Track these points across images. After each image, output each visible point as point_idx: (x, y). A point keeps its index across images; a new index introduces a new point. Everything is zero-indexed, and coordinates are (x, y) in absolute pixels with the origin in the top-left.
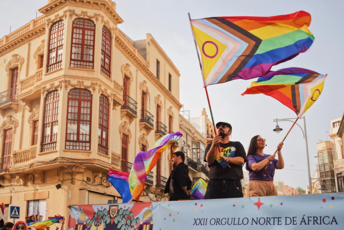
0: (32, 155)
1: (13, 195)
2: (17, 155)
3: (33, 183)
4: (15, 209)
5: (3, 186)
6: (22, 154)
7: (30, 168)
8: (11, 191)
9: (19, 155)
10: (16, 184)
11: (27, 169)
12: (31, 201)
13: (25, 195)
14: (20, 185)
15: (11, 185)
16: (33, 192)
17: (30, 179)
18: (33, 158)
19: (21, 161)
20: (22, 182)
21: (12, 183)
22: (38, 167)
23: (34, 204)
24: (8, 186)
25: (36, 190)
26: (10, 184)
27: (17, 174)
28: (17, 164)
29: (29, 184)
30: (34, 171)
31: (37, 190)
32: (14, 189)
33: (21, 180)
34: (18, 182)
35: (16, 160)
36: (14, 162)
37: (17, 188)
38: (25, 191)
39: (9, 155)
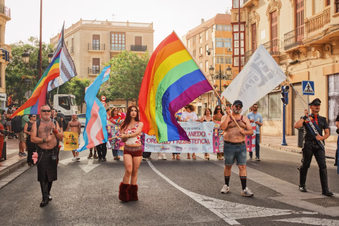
0: (326, 19)
1: (310, 70)
2: (310, 23)
3: (332, 54)
4: (308, 84)
5: (299, 61)
6: (315, 20)
7: (325, 35)
8: (308, 66)
9: (312, 22)
10: (312, 57)
11: (322, 38)
12: (331, 75)
13: (324, 68)
14: (317, 59)
15: (308, 60)
16: (331, 64)
17: (327, 49)
18: (327, 23)
19: (314, 29)
20: (318, 54)
21: (308, 58)
22: (334, 32)
23: (335, 79)
24: (304, 61)
25: (336, 62)
26: (306, 59)
27: (312, 45)
28: (311, 33)
29: (327, 55)
30: (330, 38)
31: (337, 62)
32: (311, 63)
33: (318, 52)
34: (314, 56)
35: (309, 28)
36: (307, 32)
37: (314, 62)
38: (323, 65)
39: (302, 26)
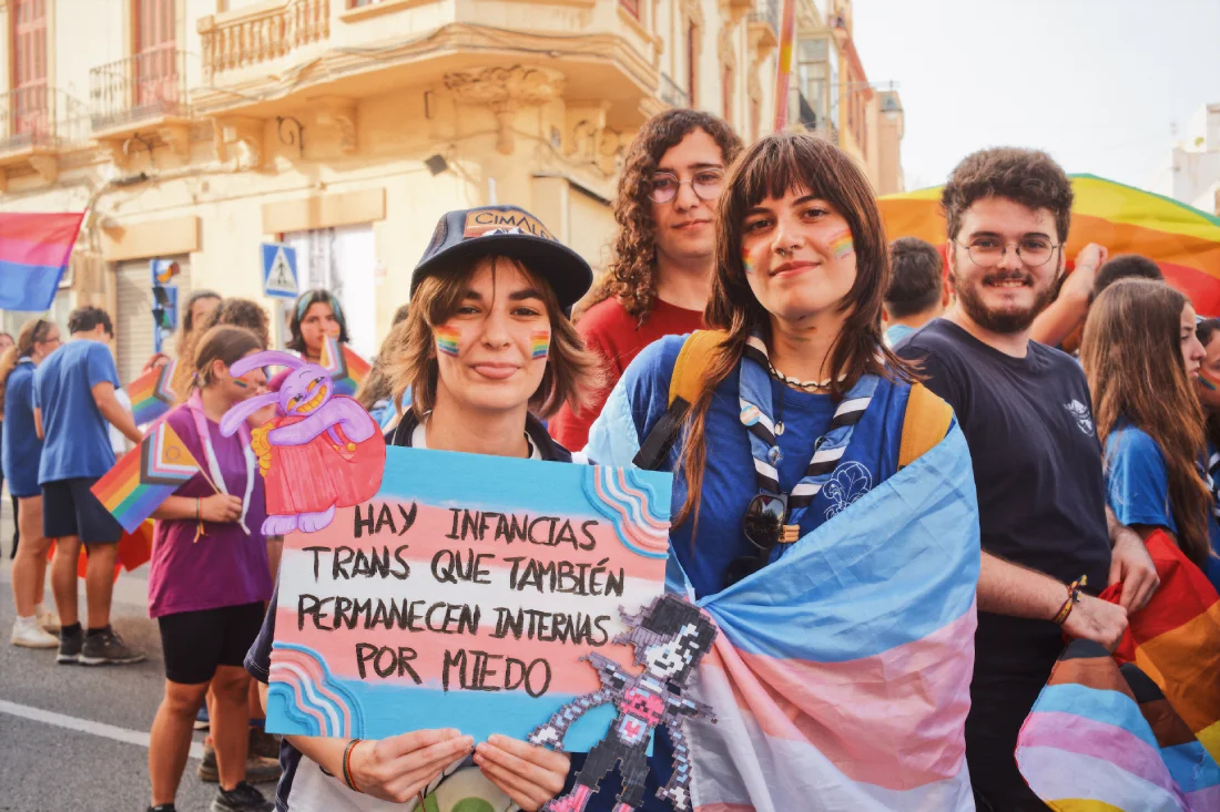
0: (302, 25)
1: (205, 211)
2: (223, 36)
3: (302, 156)
5: (154, 176)
6: (247, 27)
7: (296, 84)
8: (195, 197)
9: (232, 33)
10: (215, 164)
11: (282, 90)
12: (297, 233)
13: (265, 208)
14: (238, 170)
15: (195, 173)
16: (306, 194)
17: (289, 139)
18: (306, 38)
19: (244, 57)
20: (244, 154)
21: (195, 166)
22: (345, 74)
23: (311, 248)
24: (176, 177)
25: (318, 185)
26: (185, 169)
27: (226, 119)
28: (227, 73)
29: (281, 162)
30: (310, 99)
31: (323, 186)
32: (206, 187)
33: (242, 145)
34: (224, 158)
35: (217, 54)
36: (209, 68)
37: (219, 184)
38: (263, 194)
39: (168, 45)
